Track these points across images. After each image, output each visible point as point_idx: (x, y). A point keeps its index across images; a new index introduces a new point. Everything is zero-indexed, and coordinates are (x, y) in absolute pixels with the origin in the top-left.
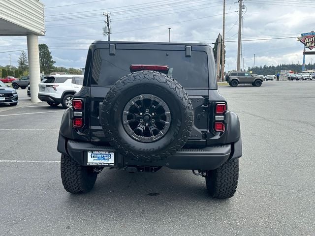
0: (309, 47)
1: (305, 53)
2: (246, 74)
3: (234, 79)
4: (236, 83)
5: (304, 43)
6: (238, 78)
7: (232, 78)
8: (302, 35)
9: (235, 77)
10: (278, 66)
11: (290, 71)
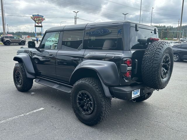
0: (37, 23)
1: (36, 26)
2: (15, 38)
3: (7, 41)
4: (9, 43)
5: (34, 21)
6: (10, 40)
7: (6, 39)
8: (33, 15)
9: (8, 39)
10: (16, 32)
11: (27, 36)
